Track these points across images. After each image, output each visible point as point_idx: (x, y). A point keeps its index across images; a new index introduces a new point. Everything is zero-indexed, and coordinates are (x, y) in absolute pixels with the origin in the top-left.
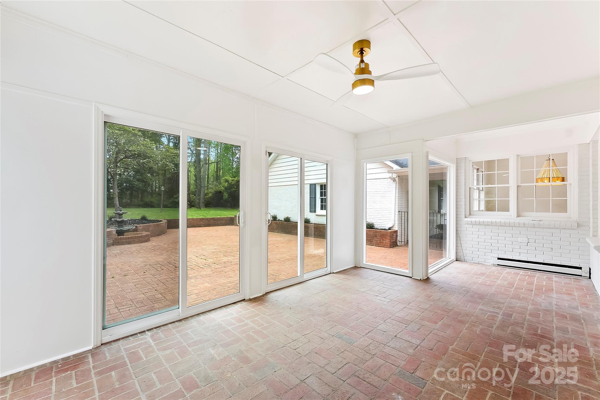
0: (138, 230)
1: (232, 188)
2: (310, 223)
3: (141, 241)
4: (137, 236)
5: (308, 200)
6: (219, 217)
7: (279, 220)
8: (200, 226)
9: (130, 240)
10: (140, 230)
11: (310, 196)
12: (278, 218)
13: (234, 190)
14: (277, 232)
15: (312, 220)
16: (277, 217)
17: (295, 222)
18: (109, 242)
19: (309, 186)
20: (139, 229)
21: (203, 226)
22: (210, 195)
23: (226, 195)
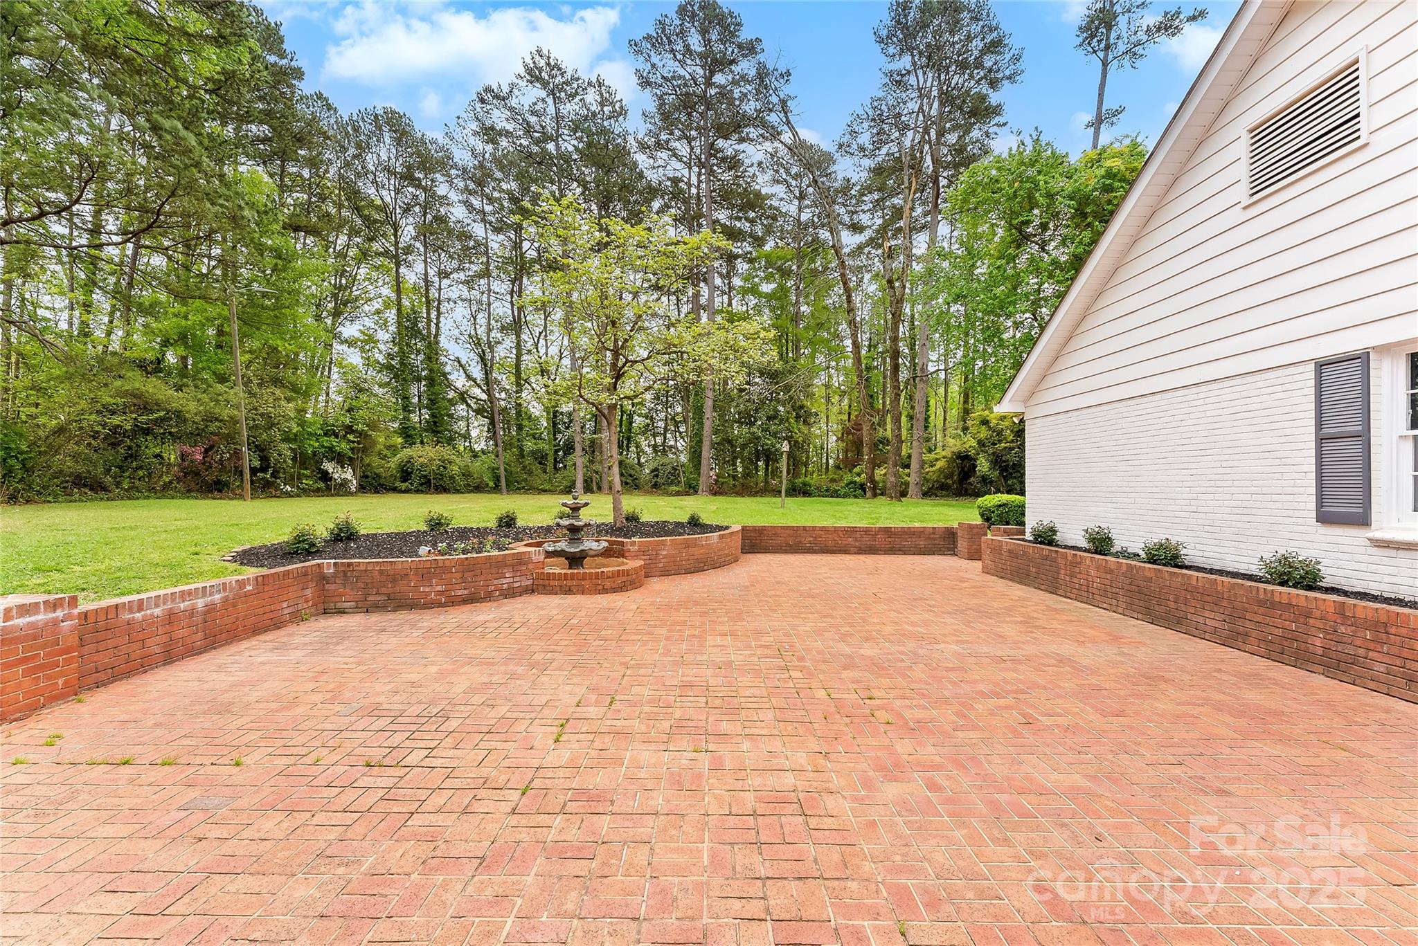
0: (627, 554)
1: (1000, 442)
2: (1319, 589)
3: (601, 587)
4: (599, 570)
5: (1306, 453)
6: (917, 525)
7: (1124, 554)
8: (844, 551)
9: (569, 583)
10: (633, 554)
11: (1319, 425)
12: (1119, 543)
13: (1005, 448)
14: (1105, 606)
15: (1329, 571)
16: (1110, 539)
17: (1212, 571)
18: (516, 585)
19: (1312, 375)
20: (629, 551)
21: (856, 550)
22: (939, 464)
23: (983, 465)
